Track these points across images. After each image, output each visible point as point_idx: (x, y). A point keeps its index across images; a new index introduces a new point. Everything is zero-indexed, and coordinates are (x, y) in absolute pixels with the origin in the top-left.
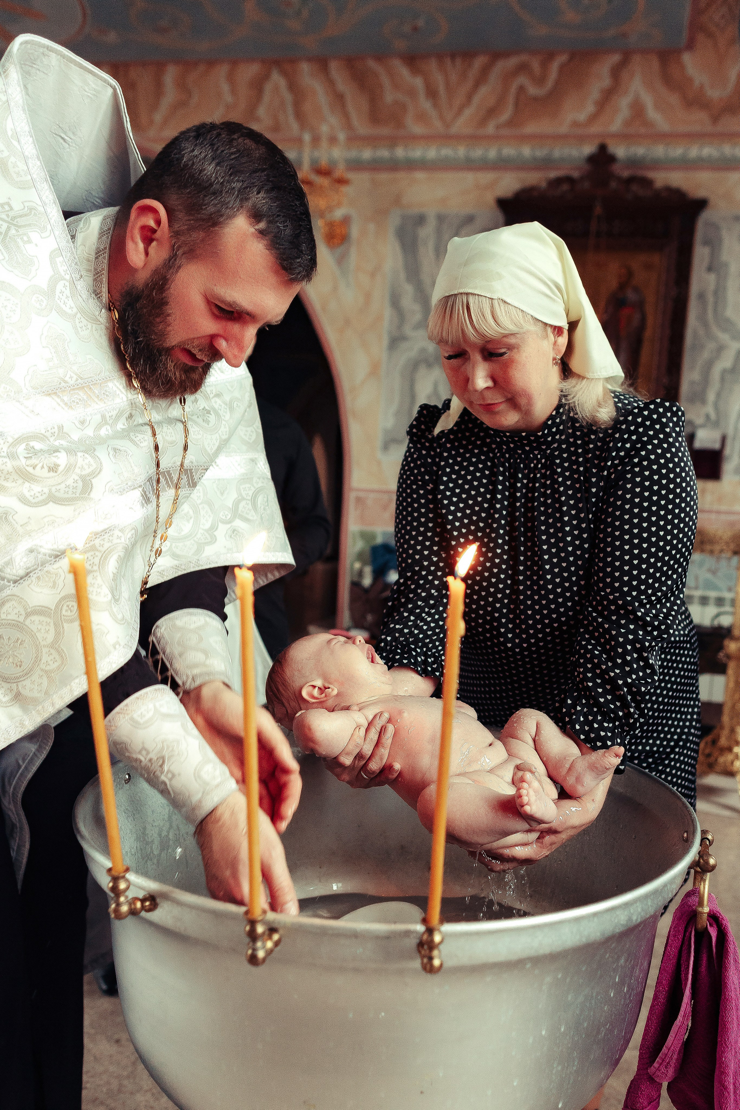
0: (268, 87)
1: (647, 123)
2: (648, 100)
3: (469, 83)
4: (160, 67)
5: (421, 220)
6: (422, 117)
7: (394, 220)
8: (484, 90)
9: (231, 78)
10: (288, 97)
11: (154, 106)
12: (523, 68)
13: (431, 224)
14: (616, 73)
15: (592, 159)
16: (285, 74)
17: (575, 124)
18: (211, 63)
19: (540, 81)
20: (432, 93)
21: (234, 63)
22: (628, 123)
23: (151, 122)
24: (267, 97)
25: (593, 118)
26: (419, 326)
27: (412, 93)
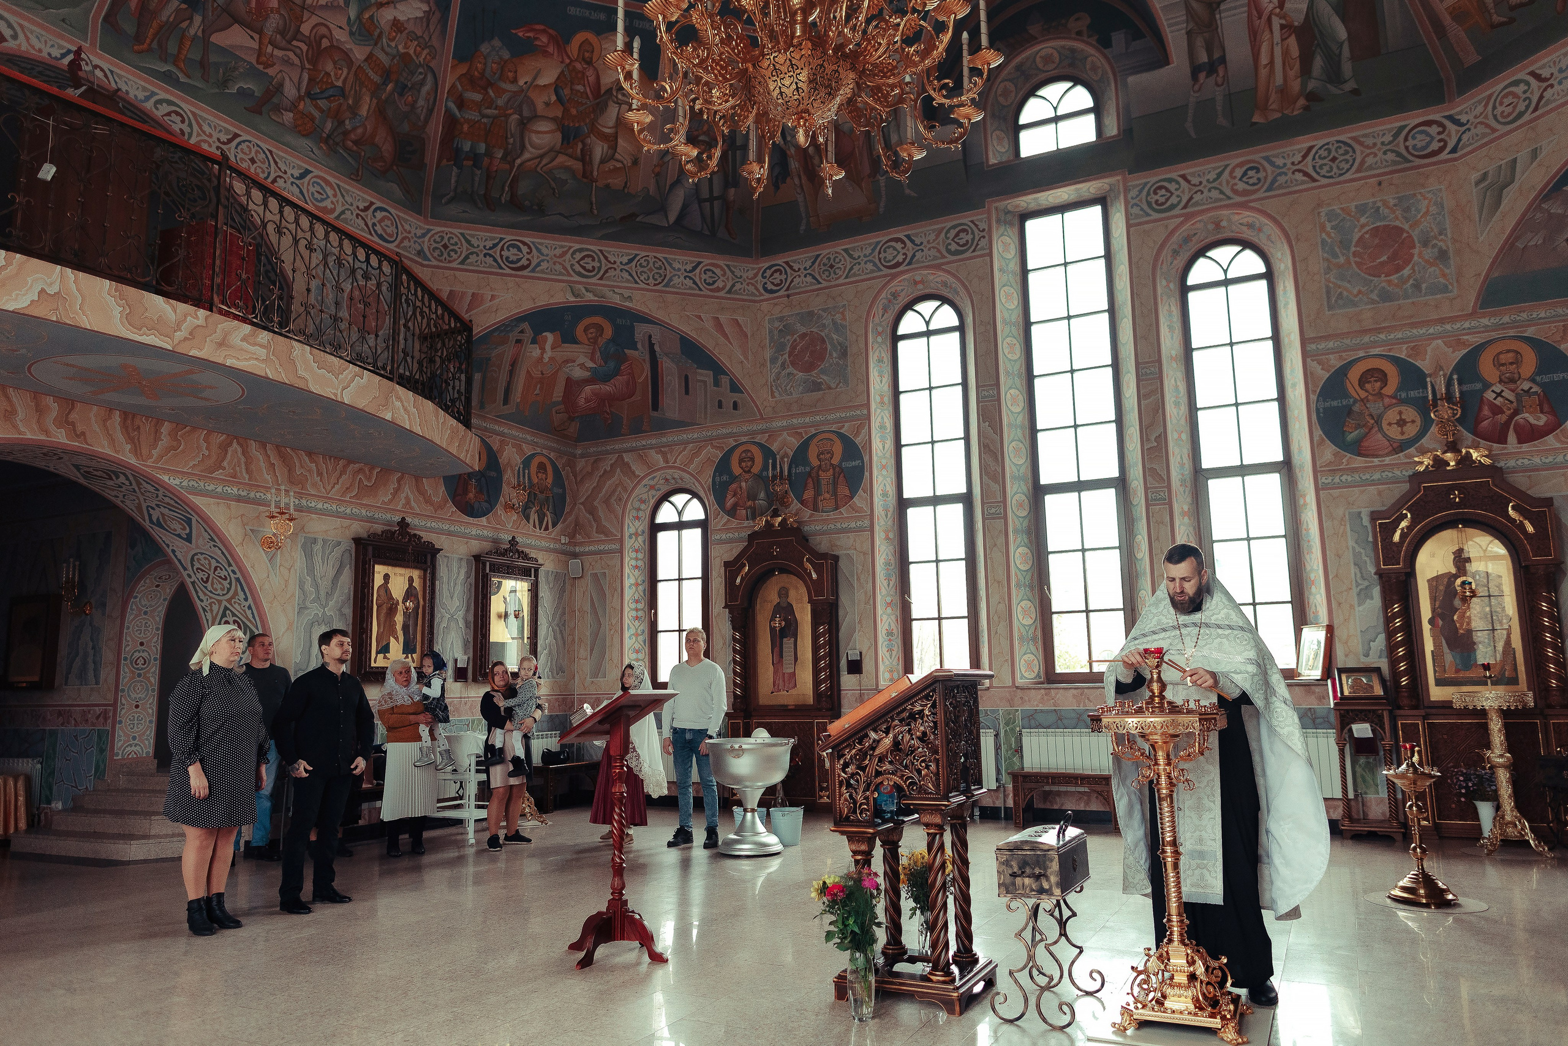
0: (230, 450)
1: (411, 508)
2: (411, 497)
3: (338, 471)
4: (159, 422)
5: (315, 541)
6: (314, 485)
7: (301, 540)
8: (344, 477)
9: (206, 440)
10: (243, 460)
11: (154, 445)
12: (360, 470)
13: (320, 543)
14: (399, 481)
15: (398, 523)
16: (241, 445)
17: (383, 502)
18: (194, 429)
19: (369, 479)
20: (320, 474)
21: (210, 432)
22: (404, 506)
23: (150, 456)
24: (230, 453)
25: (391, 501)
26: (313, 601)
27: (310, 471)
